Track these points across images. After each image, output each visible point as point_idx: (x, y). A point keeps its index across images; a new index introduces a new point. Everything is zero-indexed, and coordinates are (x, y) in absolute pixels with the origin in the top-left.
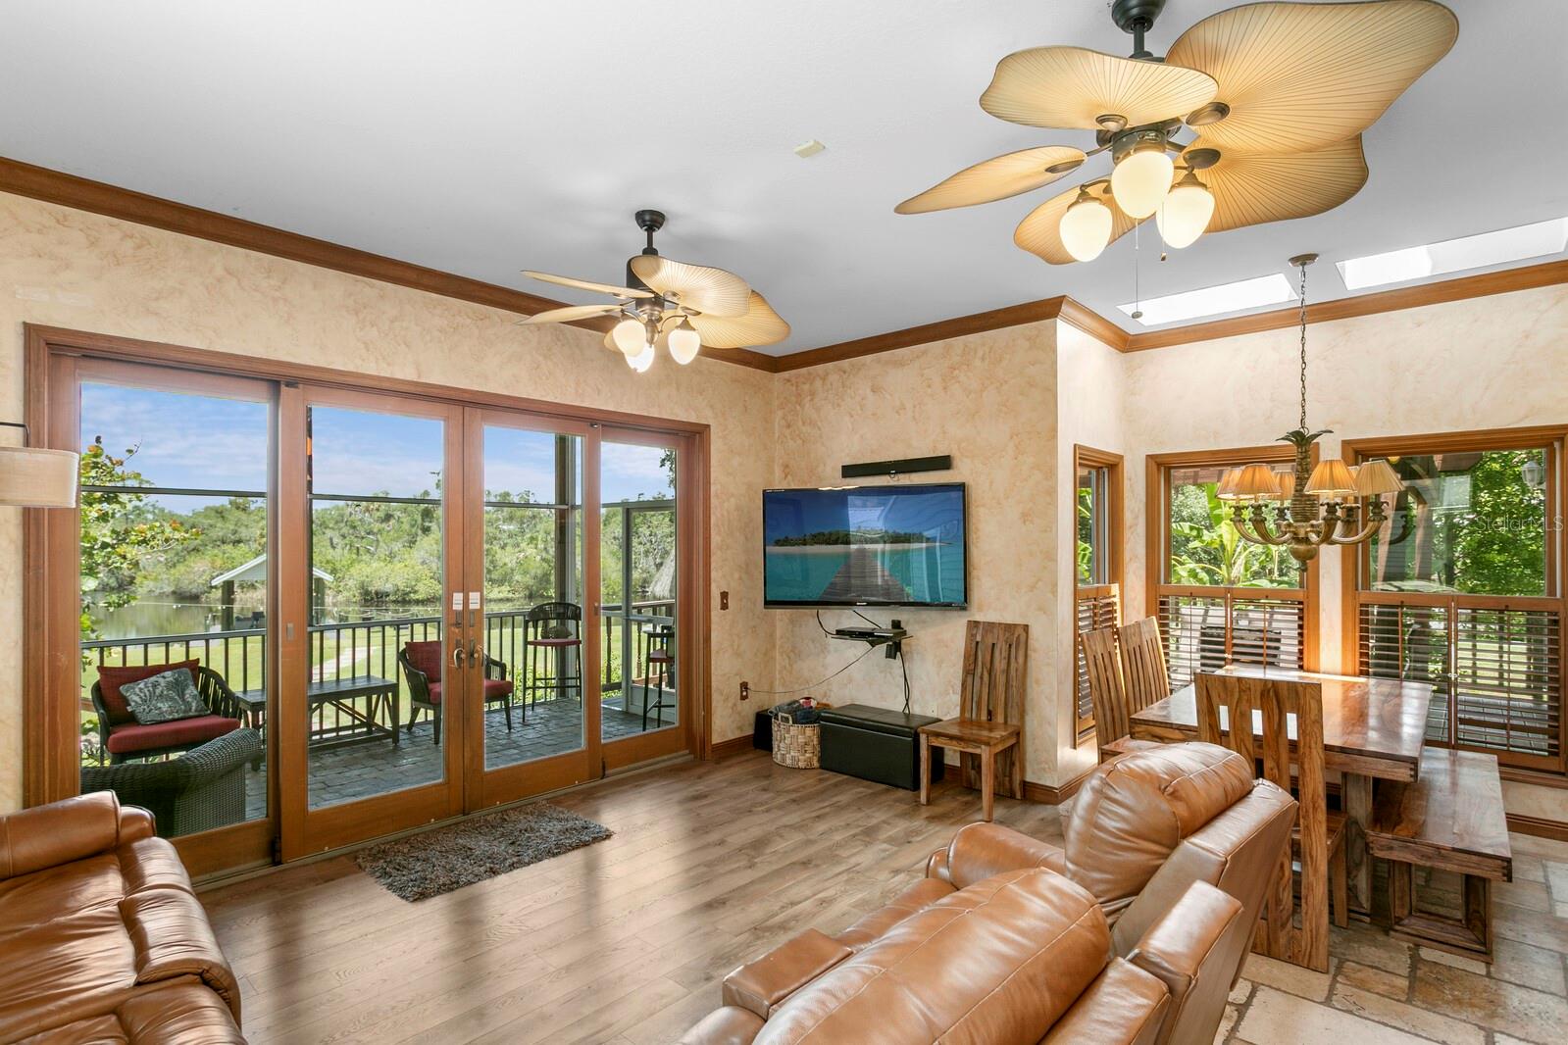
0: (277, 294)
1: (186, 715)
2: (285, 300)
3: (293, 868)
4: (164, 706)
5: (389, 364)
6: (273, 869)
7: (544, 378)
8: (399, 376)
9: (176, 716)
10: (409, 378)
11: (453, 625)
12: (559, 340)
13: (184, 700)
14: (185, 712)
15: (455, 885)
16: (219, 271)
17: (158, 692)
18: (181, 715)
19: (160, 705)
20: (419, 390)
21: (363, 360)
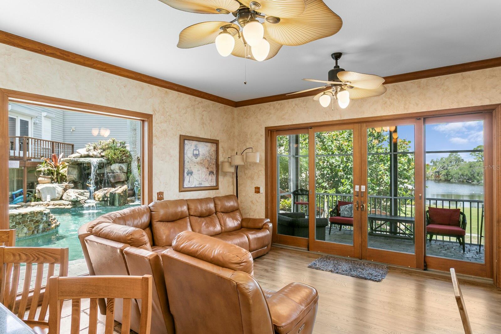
0: (305, 106)
1: (351, 216)
2: (307, 107)
3: (312, 253)
4: (346, 213)
5: (332, 117)
6: (307, 251)
7: (388, 106)
8: (335, 119)
9: (348, 216)
10: (338, 119)
11: (356, 196)
12: (395, 90)
13: (351, 212)
14: (351, 215)
15: (319, 269)
16: (294, 105)
17: (346, 209)
18: (349, 216)
19: (345, 212)
20: (341, 122)
21: (325, 117)
